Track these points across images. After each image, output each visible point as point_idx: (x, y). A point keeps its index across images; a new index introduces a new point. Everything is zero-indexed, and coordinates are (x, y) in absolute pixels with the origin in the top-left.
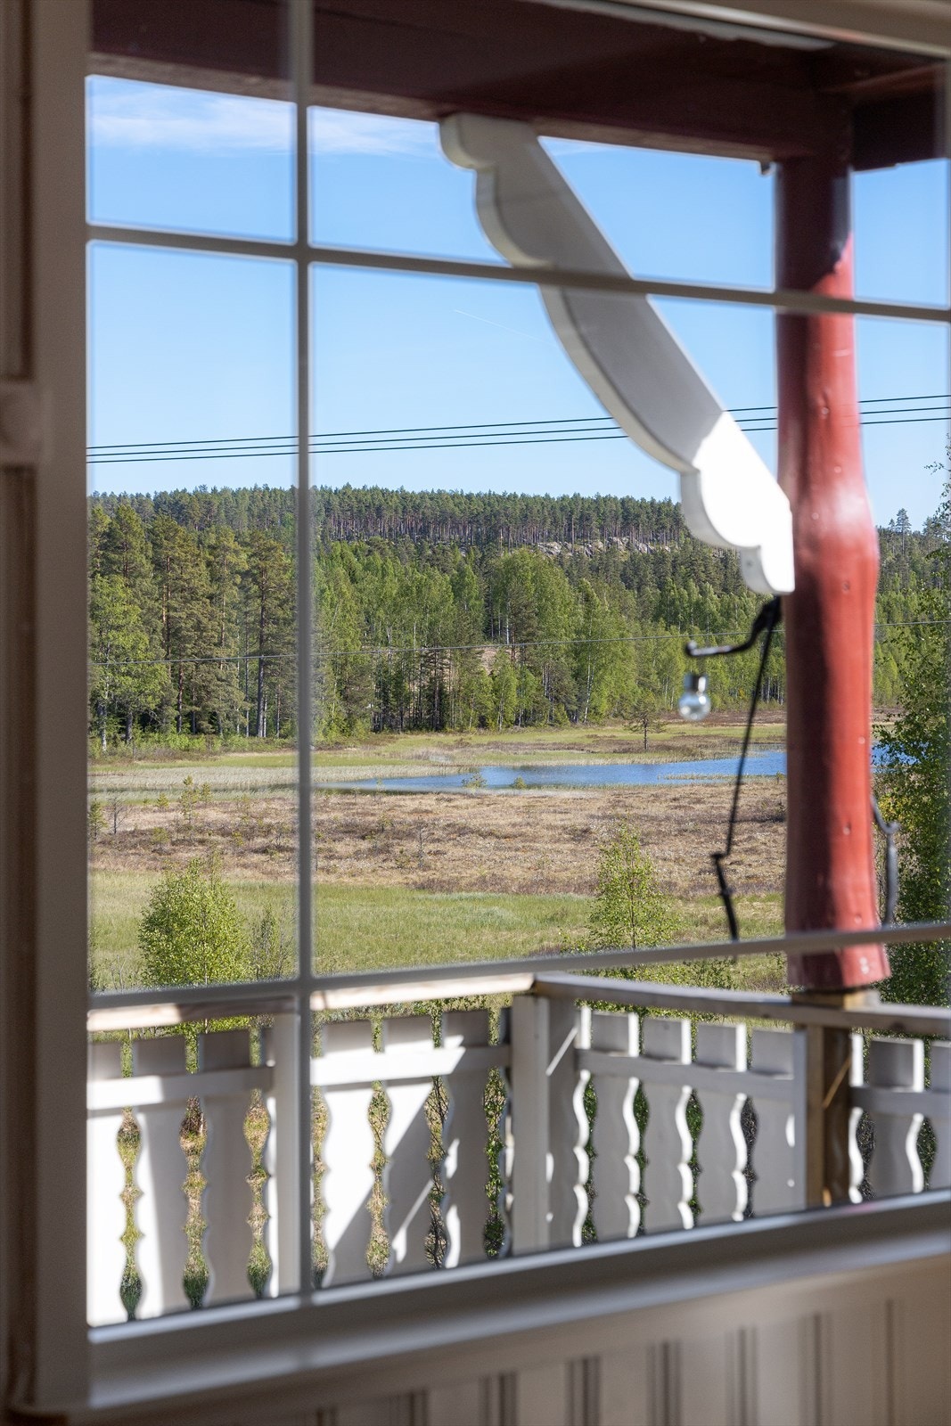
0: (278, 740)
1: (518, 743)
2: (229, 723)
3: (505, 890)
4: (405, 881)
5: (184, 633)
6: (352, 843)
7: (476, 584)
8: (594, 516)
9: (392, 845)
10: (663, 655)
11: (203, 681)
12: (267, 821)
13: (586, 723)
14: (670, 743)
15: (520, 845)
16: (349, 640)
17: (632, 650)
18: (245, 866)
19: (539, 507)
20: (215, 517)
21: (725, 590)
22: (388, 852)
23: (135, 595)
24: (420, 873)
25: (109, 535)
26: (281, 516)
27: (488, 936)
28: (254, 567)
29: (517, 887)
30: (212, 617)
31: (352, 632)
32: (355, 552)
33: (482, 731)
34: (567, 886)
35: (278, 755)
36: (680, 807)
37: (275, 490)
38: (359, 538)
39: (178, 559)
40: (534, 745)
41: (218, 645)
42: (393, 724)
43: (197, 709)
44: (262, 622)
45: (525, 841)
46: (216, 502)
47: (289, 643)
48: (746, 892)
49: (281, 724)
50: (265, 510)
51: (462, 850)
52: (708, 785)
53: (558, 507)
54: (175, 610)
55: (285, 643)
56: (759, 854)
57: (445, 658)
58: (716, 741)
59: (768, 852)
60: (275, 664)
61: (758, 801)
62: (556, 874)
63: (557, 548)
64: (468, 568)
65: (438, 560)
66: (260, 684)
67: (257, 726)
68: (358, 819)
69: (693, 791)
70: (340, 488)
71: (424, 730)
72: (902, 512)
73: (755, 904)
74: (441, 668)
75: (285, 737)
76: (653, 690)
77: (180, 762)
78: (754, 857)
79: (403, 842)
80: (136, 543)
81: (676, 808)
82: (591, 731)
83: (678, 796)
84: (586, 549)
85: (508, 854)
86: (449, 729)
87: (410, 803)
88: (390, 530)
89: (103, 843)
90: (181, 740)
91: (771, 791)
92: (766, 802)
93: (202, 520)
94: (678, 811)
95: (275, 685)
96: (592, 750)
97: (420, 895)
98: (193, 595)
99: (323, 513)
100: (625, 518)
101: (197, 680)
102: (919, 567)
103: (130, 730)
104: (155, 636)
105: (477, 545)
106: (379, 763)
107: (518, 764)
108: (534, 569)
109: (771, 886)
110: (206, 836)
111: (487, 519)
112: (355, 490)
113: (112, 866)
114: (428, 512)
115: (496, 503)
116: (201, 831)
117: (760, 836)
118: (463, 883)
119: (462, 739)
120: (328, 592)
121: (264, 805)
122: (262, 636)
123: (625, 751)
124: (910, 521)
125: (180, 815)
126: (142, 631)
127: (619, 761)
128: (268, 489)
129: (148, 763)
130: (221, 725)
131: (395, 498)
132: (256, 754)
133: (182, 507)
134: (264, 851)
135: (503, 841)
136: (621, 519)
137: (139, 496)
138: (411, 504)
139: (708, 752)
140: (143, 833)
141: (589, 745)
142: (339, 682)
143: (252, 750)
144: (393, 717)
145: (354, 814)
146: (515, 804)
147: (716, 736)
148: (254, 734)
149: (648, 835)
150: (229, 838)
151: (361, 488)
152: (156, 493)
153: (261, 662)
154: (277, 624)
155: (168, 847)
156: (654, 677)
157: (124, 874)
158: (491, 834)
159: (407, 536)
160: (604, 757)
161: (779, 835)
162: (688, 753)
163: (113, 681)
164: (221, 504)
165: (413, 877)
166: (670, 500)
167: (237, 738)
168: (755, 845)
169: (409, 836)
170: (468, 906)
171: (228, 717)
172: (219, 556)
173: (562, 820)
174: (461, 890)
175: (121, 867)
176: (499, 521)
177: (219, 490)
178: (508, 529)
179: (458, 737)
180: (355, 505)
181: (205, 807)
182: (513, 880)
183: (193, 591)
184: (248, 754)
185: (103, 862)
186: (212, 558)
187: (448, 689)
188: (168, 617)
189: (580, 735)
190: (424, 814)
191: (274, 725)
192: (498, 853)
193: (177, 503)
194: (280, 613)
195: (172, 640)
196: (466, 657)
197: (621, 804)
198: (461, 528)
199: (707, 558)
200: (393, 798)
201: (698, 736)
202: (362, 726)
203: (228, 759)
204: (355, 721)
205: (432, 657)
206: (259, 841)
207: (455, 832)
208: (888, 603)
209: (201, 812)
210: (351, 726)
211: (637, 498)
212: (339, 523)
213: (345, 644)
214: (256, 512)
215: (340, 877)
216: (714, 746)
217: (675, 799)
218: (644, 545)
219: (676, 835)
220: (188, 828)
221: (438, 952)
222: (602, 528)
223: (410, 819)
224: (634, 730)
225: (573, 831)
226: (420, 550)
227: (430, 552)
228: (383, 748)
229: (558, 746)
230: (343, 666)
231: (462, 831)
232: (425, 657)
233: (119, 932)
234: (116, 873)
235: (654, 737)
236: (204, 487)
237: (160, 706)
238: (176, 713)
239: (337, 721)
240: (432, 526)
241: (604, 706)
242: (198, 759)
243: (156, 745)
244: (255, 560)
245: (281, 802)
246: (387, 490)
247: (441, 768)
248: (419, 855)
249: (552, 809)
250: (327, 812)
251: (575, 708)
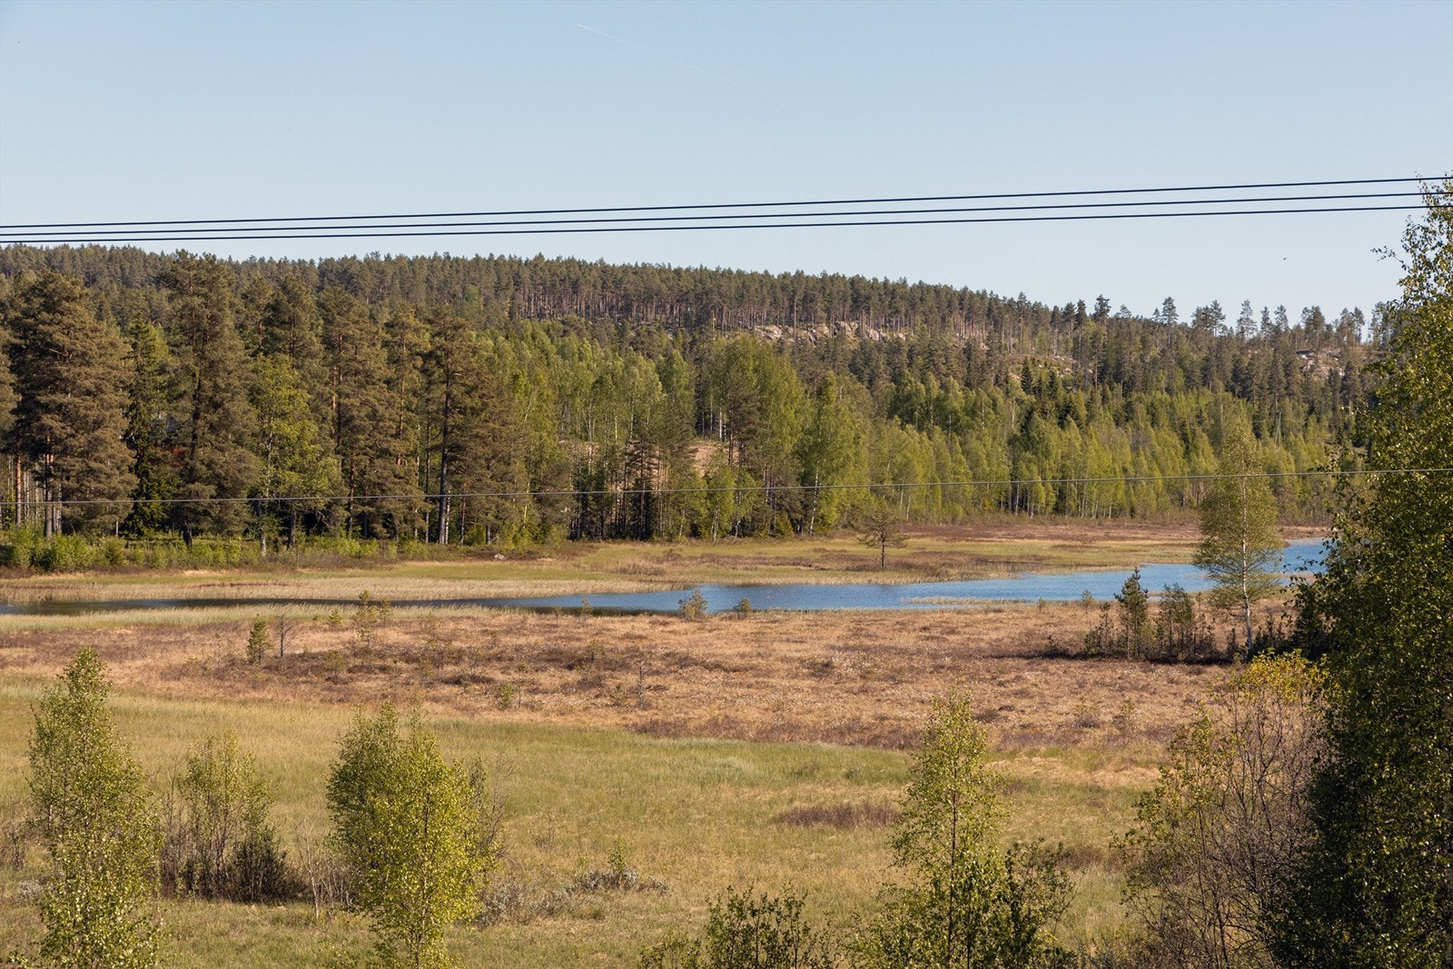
0: (463, 547)
1: (736, 556)
2: (408, 527)
3: (740, 736)
4: (624, 722)
5: (357, 422)
6: (558, 674)
7: (685, 372)
8: (819, 297)
9: (605, 677)
10: (899, 459)
11: (379, 478)
12: (456, 644)
13: (813, 535)
14: (910, 561)
15: (753, 681)
16: (545, 434)
17: (864, 452)
18: (435, 700)
19: (757, 285)
20: (389, 288)
21: (968, 384)
22: (601, 685)
23: (303, 378)
24: (640, 713)
25: (274, 308)
26: (464, 289)
27: (727, 793)
28: (438, 348)
29: (754, 732)
30: (390, 404)
31: (548, 424)
32: (547, 332)
33: (693, 540)
34: (813, 732)
35: (462, 565)
36: (932, 638)
37: (457, 260)
38: (551, 316)
39: (352, 337)
40: (755, 559)
41: (396, 436)
42: (593, 530)
43: (371, 509)
44: (446, 411)
45: (757, 676)
46: (390, 271)
47: (477, 436)
48: (1023, 746)
49: (466, 529)
50: (445, 282)
51: (686, 685)
52: (959, 612)
53: (778, 285)
54: (348, 396)
55: (472, 437)
56: (1032, 697)
57: (654, 456)
58: (961, 559)
59: (1042, 696)
60: (460, 460)
61: (1020, 633)
62: (799, 717)
63: (776, 332)
64: (677, 353)
65: (642, 343)
66: (442, 482)
67: (438, 531)
68: (562, 645)
69: (944, 619)
70: (531, 258)
71: (628, 538)
72: (1169, 301)
73: (1034, 759)
74: (649, 469)
75: (469, 543)
76: (887, 498)
77: (350, 571)
78: (1025, 702)
79: (616, 674)
80: (305, 317)
81: (927, 639)
82: (818, 544)
83: (927, 624)
84: (809, 334)
85: (740, 691)
86: (656, 538)
87: (621, 626)
88: (587, 307)
89: (268, 668)
90: (350, 545)
91: (1034, 621)
92: (1029, 634)
93: (375, 293)
94: (929, 642)
95: (460, 483)
96: (821, 565)
97: (642, 740)
98: (368, 379)
99: (512, 287)
100: (855, 301)
101: (372, 476)
102: (1187, 364)
103: (293, 532)
104: (324, 425)
105: (686, 326)
106: (580, 577)
107: (739, 581)
108: (755, 358)
109: (1051, 738)
110: (389, 662)
111: (698, 298)
112: (548, 261)
113: (280, 697)
114: (631, 289)
115: (709, 280)
116: (382, 656)
117: (1030, 676)
118: (691, 725)
119: (671, 551)
120: (521, 379)
121: (452, 625)
122: (446, 429)
123: (860, 569)
124: (1177, 311)
125: (356, 635)
126: (310, 420)
127: (854, 581)
128: (449, 257)
129: (314, 571)
130: (397, 528)
131: (594, 272)
132: (437, 564)
133: (351, 277)
134: (457, 681)
135: (732, 674)
136: (850, 302)
137: (301, 262)
138: (611, 279)
139: (952, 571)
140: (314, 657)
141: (817, 561)
142: (533, 482)
143: (432, 559)
144: (592, 522)
145: (556, 639)
146: (742, 630)
147: (961, 553)
148: (434, 538)
149: (900, 671)
150: (415, 665)
151: (555, 259)
152: (321, 259)
153: (444, 457)
154: (464, 414)
155: (343, 675)
156: (888, 483)
157: (294, 706)
158: (718, 666)
159: (607, 314)
160: (836, 575)
161: (1051, 674)
162: (932, 572)
163: (275, 476)
164: (395, 273)
165: (633, 717)
166: (905, 281)
167: (414, 545)
168: (1025, 686)
169: (624, 666)
170: (701, 756)
171: (406, 521)
172: (397, 335)
173: (799, 651)
174: (689, 734)
175: (291, 698)
176: (711, 300)
177: (393, 258)
178: (721, 310)
179: (667, 548)
180: (549, 279)
181: (383, 625)
182: (750, 724)
183: (368, 375)
184: (428, 564)
185: (269, 691)
186: (389, 337)
187: (656, 491)
188: (339, 405)
189: (807, 548)
190: (638, 641)
191: (458, 528)
192: (728, 689)
193: (345, 271)
194: (468, 401)
195: (344, 430)
196: (677, 456)
197: (864, 632)
198: (668, 306)
199: (948, 348)
200: (599, 620)
201: (941, 553)
202: (558, 533)
203: (405, 569)
204: (550, 527)
205: (638, 456)
206: (450, 670)
207: (676, 663)
208: (1152, 404)
209: (379, 632)
210: (545, 530)
211: (869, 277)
212: (530, 298)
213: (541, 438)
214: (435, 282)
215: (548, 715)
216: (960, 565)
217: (925, 629)
218: (876, 332)
219: (931, 673)
220: (366, 652)
221: (671, 812)
222: (827, 311)
223: (622, 646)
224: (870, 544)
225: (813, 665)
226: (621, 332)
227: (633, 334)
228: (583, 559)
229: (781, 561)
230: (537, 464)
231: (684, 661)
232: (630, 455)
233: (294, 780)
234: (285, 705)
235: (893, 552)
236: (377, 254)
237: (329, 506)
238: (347, 514)
239: (529, 526)
240: (635, 304)
241: (834, 516)
242: (371, 568)
243: (322, 550)
244: (440, 340)
245: (470, 622)
246: (584, 262)
247: (651, 585)
248: (636, 691)
249: (784, 637)
250: (524, 635)
251: (799, 516)
